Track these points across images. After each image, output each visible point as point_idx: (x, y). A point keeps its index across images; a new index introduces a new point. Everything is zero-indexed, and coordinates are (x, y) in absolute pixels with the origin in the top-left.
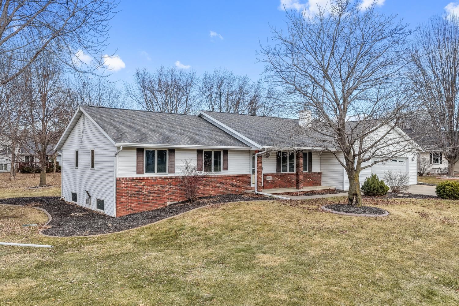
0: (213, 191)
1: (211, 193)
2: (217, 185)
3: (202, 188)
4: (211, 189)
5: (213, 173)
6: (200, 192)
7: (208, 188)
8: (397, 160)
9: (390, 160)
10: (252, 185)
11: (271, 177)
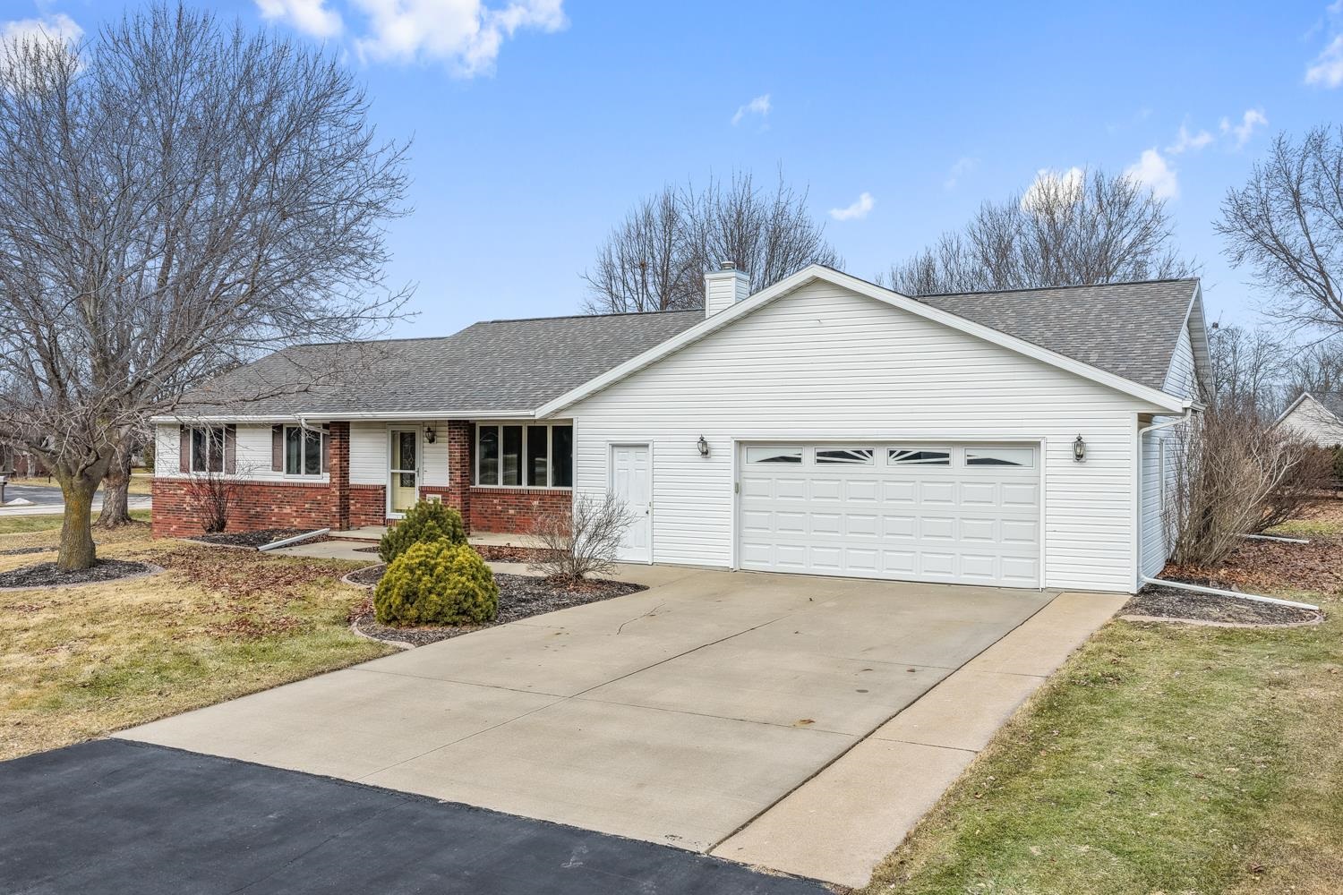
0: (298, 520)
1: (295, 523)
2: (307, 506)
3: (276, 510)
4: (295, 514)
5: (303, 478)
6: (274, 519)
7: (289, 511)
8: (947, 455)
9: (892, 453)
10: (390, 515)
11: (440, 496)
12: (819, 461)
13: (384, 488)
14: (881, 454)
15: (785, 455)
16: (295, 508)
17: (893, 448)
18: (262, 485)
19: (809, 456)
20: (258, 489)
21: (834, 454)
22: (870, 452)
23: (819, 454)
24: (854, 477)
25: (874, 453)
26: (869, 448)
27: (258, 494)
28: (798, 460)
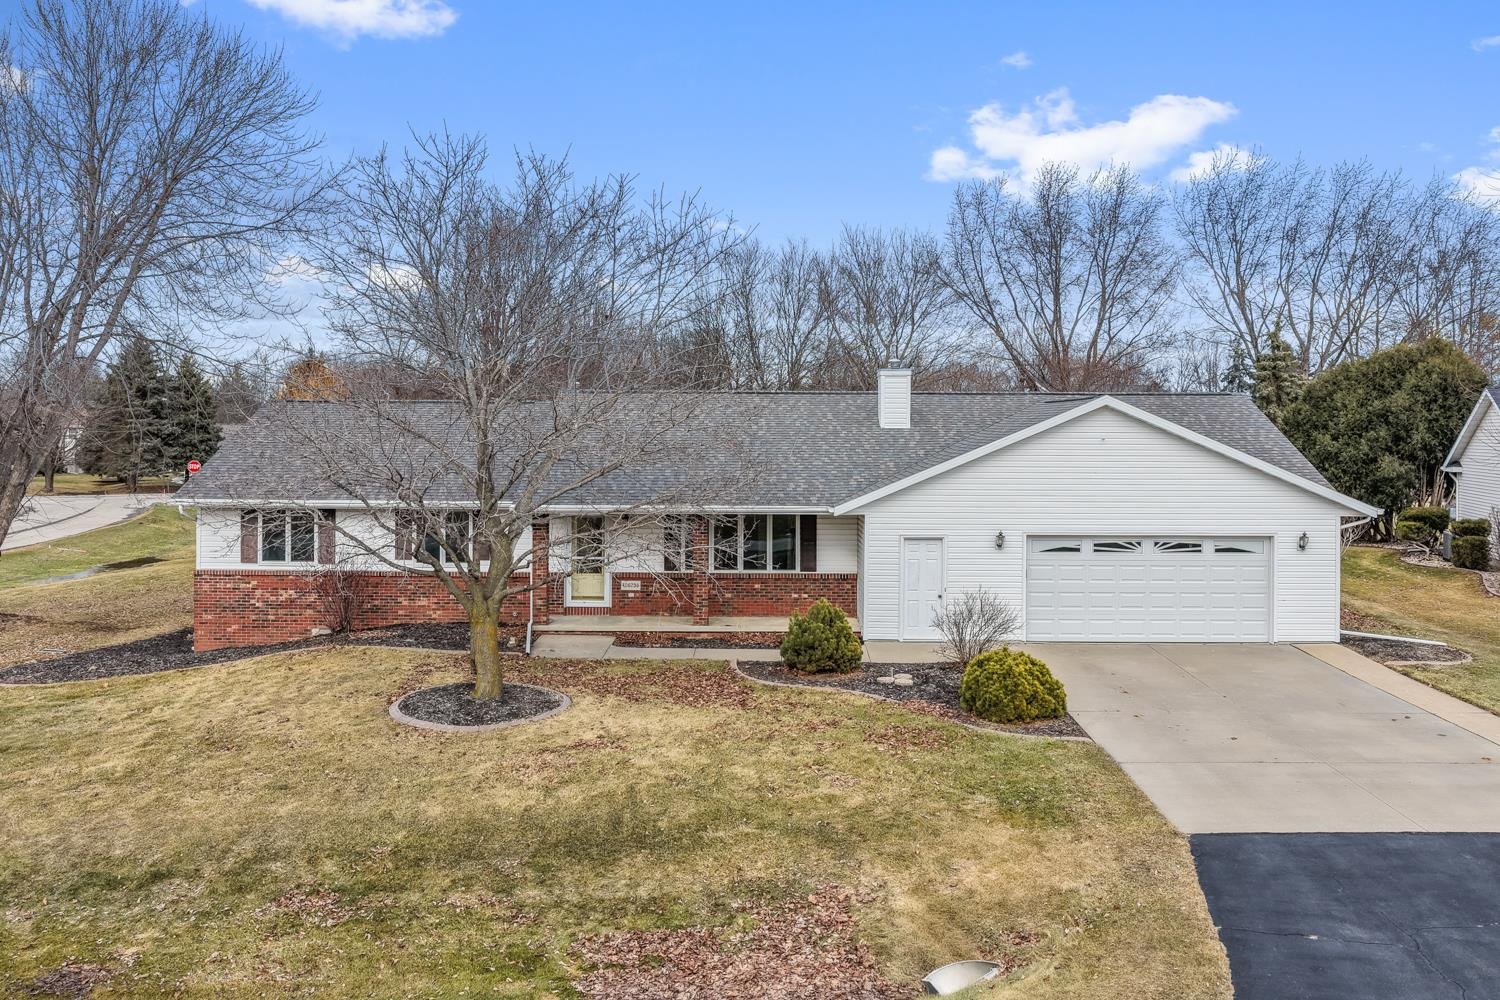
1: (434, 616)
6: (400, 612)
8: (1200, 546)
9: (1156, 544)
10: (569, 603)
11: (639, 582)
12: (1095, 551)
13: (563, 575)
14: (1148, 545)
15: (1065, 546)
17: (1157, 540)
19: (1087, 547)
21: (1108, 545)
22: (1139, 544)
23: (1095, 545)
24: (1125, 563)
25: (1143, 544)
26: (1138, 540)
28: (1078, 550)
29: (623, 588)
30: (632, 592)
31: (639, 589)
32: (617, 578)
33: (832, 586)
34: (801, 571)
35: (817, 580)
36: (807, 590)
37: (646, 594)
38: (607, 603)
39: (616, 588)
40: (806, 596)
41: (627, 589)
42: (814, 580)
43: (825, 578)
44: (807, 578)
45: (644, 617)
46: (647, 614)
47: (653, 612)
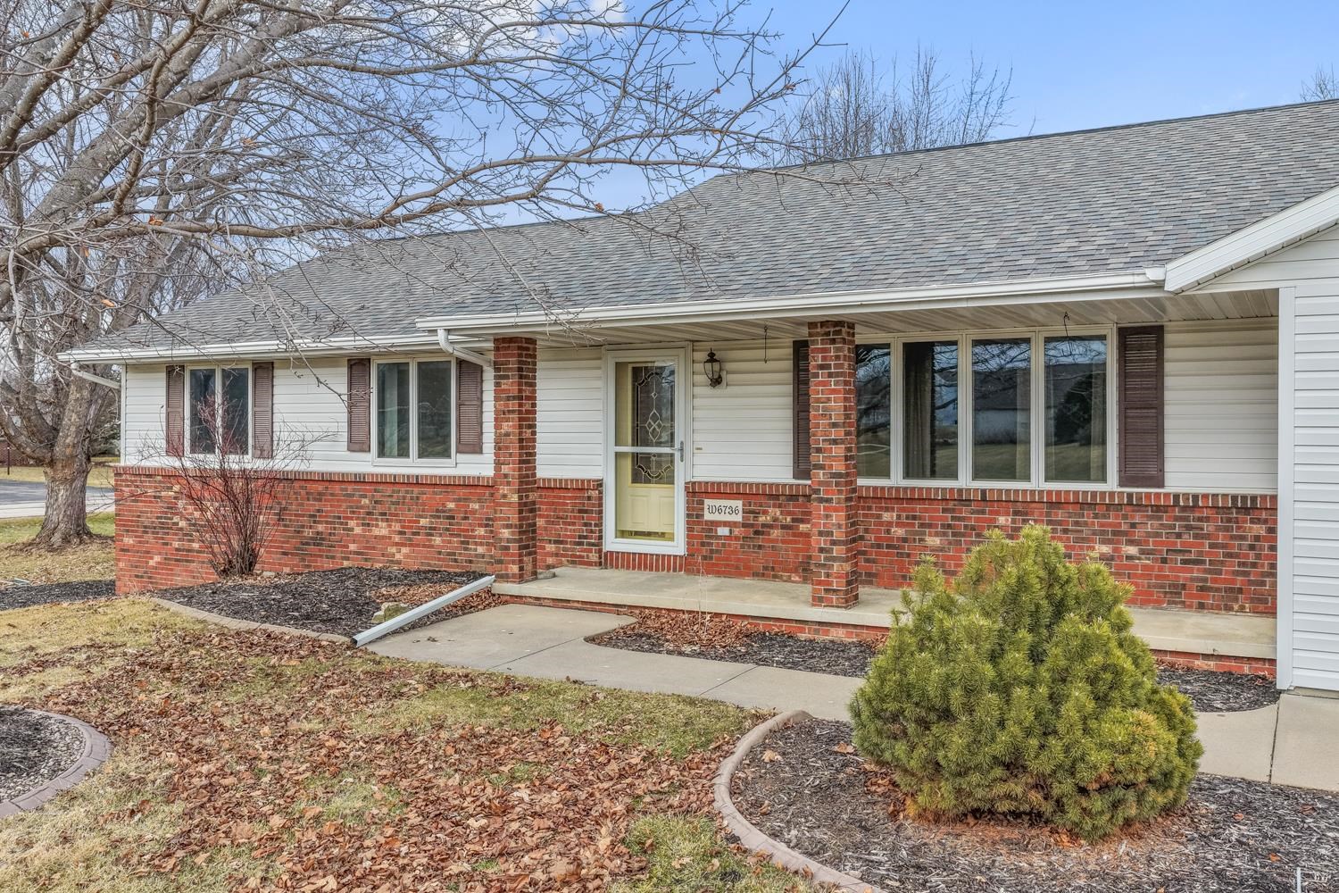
0: (405, 550)
1: (398, 557)
2: (423, 522)
3: (358, 530)
4: (397, 538)
5: (414, 466)
6: (352, 547)
7: (385, 532)
10: (612, 543)
11: (738, 504)
13: (599, 484)
16: (397, 527)
18: (327, 480)
20: (320, 488)
27: (319, 497)
29: (708, 516)
30: (725, 524)
31: (739, 518)
32: (697, 493)
33: (1208, 527)
34: (1121, 485)
35: (1166, 508)
36: (1138, 533)
37: (754, 531)
38: (678, 547)
39: (694, 516)
40: (1132, 550)
41: (716, 517)
42: (1157, 508)
43: (1190, 507)
44: (1134, 504)
45: (748, 581)
46: (756, 575)
47: (769, 572)
